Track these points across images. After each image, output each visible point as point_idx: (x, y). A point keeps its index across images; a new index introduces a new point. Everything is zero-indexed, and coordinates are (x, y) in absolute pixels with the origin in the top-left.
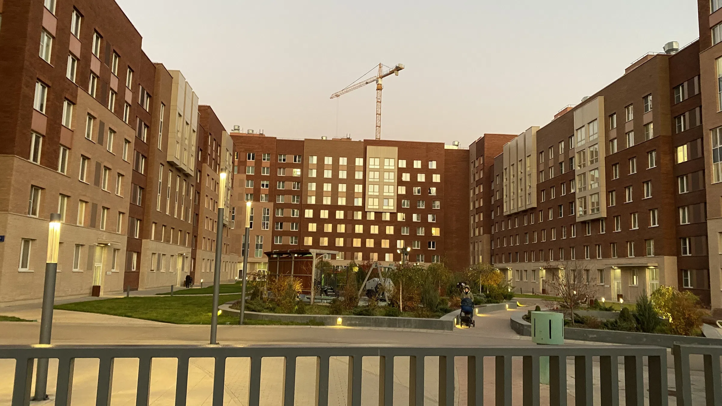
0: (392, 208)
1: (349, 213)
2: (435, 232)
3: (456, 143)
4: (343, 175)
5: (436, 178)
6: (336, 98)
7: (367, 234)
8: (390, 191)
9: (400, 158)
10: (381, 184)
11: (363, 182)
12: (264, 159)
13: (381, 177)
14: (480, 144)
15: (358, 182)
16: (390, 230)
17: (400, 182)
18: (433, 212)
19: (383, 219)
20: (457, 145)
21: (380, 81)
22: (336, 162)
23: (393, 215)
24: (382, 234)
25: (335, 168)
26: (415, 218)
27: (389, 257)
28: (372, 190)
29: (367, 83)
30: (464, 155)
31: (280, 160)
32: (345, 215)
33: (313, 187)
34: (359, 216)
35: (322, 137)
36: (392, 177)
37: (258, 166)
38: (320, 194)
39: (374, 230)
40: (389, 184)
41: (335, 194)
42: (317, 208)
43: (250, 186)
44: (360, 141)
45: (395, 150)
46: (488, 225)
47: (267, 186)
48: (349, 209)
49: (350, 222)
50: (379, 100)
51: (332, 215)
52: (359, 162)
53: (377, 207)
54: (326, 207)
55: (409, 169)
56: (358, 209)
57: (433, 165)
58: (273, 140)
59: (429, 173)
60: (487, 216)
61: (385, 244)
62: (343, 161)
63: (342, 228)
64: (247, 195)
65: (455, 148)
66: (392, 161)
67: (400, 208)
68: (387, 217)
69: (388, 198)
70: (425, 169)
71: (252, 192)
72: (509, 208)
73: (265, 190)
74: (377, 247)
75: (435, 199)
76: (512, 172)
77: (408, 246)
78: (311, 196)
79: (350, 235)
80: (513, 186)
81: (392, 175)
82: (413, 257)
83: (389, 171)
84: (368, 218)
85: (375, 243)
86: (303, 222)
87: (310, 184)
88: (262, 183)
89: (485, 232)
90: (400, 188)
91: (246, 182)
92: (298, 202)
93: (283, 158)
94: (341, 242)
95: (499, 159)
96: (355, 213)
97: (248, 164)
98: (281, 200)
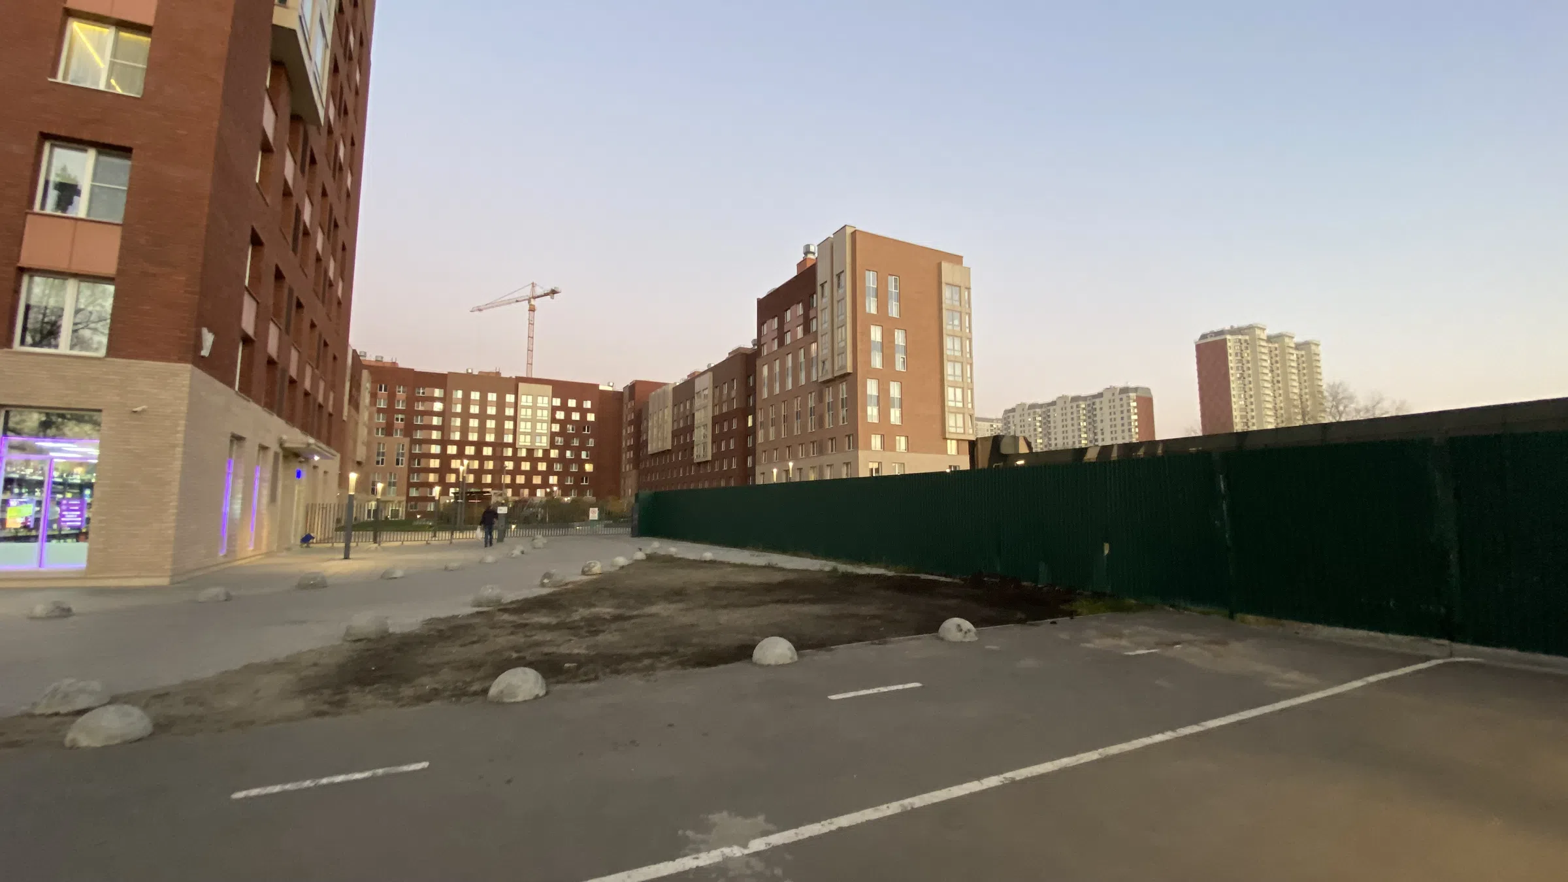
0: (545, 445)
1: (498, 449)
2: (589, 467)
3: (611, 384)
4: (491, 411)
5: (591, 417)
6: (478, 312)
7: (517, 471)
8: (543, 428)
9: (554, 395)
10: (534, 420)
11: (515, 419)
12: (399, 392)
13: (534, 414)
14: (632, 388)
15: (509, 418)
16: (542, 467)
17: (554, 420)
18: (586, 449)
19: (535, 456)
20: (612, 386)
21: (533, 302)
22: (484, 399)
23: (546, 452)
24: (534, 471)
25: (483, 403)
26: (568, 454)
27: (540, 493)
28: (523, 427)
29: (517, 301)
30: (617, 396)
31: (419, 393)
32: (494, 451)
33: (457, 422)
34: (509, 452)
35: (467, 370)
36: (545, 415)
37: (392, 398)
38: (465, 429)
39: (526, 466)
40: (542, 421)
41: (482, 430)
42: (461, 444)
43: (382, 420)
44: (511, 378)
45: (549, 388)
46: (637, 462)
47: (402, 420)
48: (498, 445)
49: (498, 458)
50: (532, 322)
51: (479, 451)
52: (510, 398)
53: (529, 444)
54: (472, 443)
55: (564, 407)
56: (508, 445)
57: (588, 404)
58: (411, 371)
59: (584, 412)
60: (637, 454)
61: (537, 480)
62: (492, 397)
63: (490, 465)
64: (378, 429)
65: (610, 389)
66: (546, 399)
67: (553, 445)
68: (540, 454)
69: (541, 435)
70: (579, 408)
71: (384, 426)
72: (652, 448)
73: (399, 424)
74: (529, 484)
75: (588, 437)
76: (655, 418)
77: (560, 484)
78: (454, 432)
79: (498, 472)
80: (655, 430)
81: (545, 413)
82: (566, 491)
83: (542, 408)
84: (519, 455)
85: (526, 479)
86: (445, 458)
87: (453, 419)
88: (396, 416)
89: (634, 468)
90: (553, 425)
91: (376, 415)
92: (439, 438)
93: (421, 391)
94: (488, 479)
95: (646, 404)
96: (505, 449)
97: (379, 396)
98: (419, 435)
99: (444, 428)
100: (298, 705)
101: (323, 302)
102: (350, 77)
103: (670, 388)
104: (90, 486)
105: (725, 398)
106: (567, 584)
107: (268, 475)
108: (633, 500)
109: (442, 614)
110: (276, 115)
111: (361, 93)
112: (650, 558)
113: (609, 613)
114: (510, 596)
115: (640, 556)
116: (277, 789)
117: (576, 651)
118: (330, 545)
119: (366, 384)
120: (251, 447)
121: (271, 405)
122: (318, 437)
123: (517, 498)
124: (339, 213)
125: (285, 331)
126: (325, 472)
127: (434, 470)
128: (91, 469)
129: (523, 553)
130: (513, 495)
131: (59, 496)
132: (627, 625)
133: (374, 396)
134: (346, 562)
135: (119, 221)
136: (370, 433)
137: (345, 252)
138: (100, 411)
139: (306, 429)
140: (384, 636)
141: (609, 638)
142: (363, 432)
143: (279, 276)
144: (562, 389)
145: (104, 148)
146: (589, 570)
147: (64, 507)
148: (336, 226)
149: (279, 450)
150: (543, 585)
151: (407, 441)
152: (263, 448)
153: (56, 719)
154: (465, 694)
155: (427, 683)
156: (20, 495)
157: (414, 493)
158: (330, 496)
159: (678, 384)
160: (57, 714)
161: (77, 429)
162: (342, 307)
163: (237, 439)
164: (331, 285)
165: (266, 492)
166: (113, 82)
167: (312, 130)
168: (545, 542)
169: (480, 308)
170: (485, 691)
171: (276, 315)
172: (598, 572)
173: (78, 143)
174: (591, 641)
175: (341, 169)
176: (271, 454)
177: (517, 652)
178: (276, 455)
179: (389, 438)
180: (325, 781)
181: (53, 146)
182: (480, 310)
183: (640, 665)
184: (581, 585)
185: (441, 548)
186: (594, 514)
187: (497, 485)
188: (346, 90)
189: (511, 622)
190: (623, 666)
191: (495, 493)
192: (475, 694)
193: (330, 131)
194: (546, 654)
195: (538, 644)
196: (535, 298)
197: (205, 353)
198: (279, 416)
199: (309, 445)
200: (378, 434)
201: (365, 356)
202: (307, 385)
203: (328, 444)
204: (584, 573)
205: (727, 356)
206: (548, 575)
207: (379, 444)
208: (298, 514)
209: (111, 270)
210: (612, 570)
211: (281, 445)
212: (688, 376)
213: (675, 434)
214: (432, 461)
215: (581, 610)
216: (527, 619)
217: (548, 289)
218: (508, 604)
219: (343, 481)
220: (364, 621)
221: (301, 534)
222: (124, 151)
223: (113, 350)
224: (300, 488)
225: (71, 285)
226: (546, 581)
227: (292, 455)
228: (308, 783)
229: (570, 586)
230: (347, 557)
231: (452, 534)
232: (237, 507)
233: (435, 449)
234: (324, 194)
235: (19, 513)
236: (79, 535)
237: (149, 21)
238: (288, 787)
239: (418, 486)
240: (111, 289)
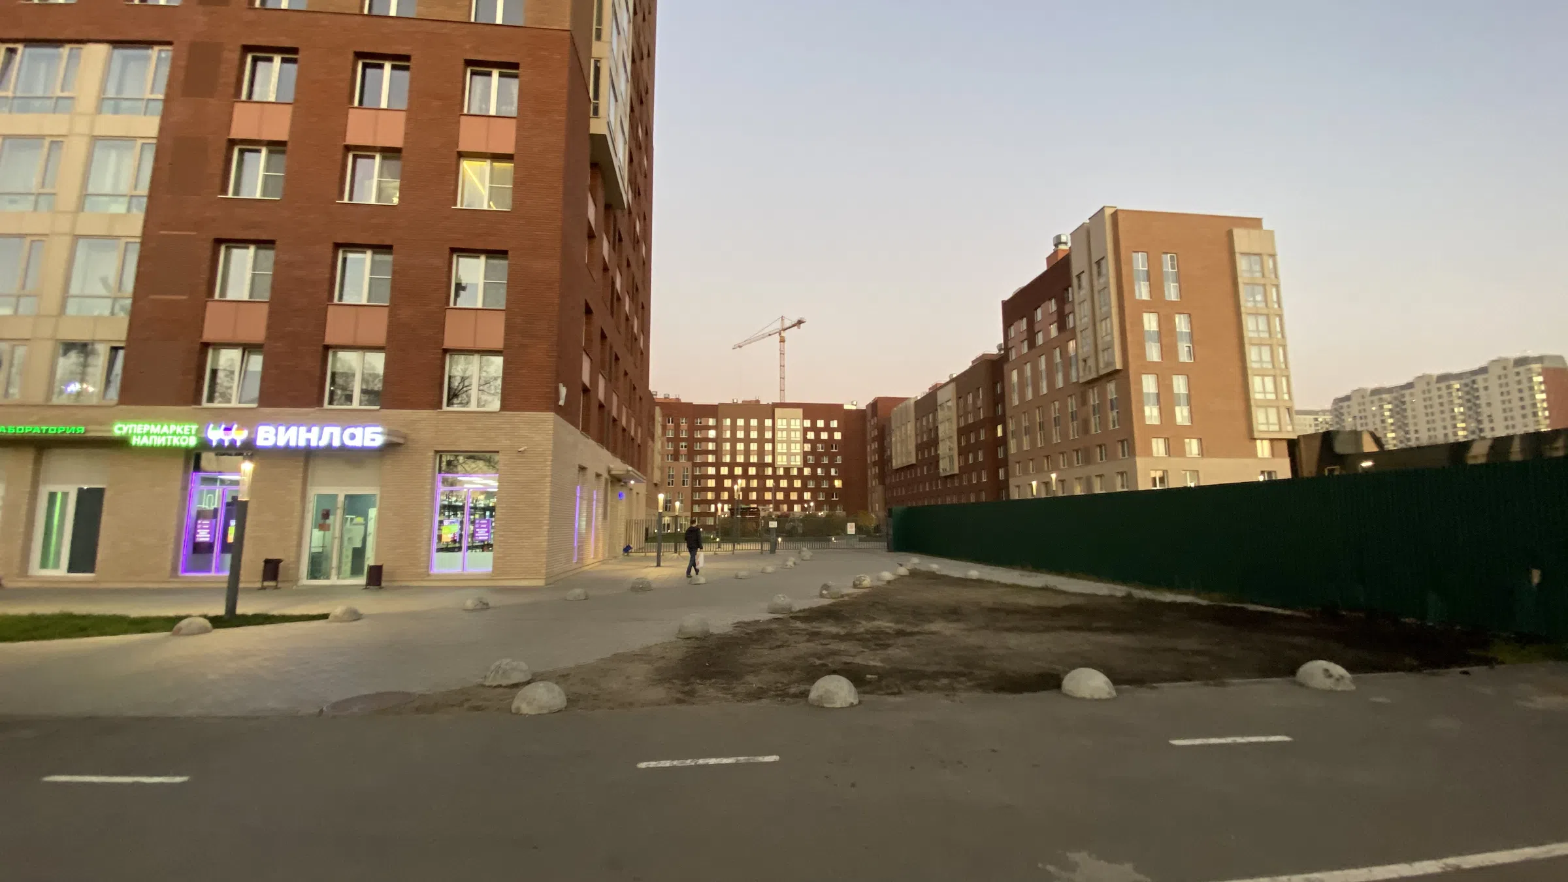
0: (799, 463)
1: (761, 469)
2: (838, 484)
3: (855, 403)
4: (754, 435)
5: (838, 436)
6: (738, 349)
7: (777, 488)
8: (796, 448)
9: (805, 417)
10: (789, 442)
11: (773, 441)
12: (682, 423)
13: (789, 435)
14: (875, 405)
15: (768, 441)
16: (798, 484)
17: (806, 440)
18: (835, 466)
19: (791, 474)
20: (856, 405)
21: (783, 334)
22: (747, 424)
23: (800, 470)
24: (791, 488)
25: (747, 428)
26: (819, 471)
27: (797, 508)
28: (781, 448)
29: (771, 335)
30: (860, 414)
31: (697, 423)
32: (757, 471)
33: (727, 446)
34: (769, 471)
35: (734, 401)
36: (797, 436)
37: (677, 429)
38: (734, 453)
39: (784, 484)
40: (796, 442)
41: (747, 453)
42: (732, 465)
43: (670, 448)
44: (768, 404)
45: (800, 411)
46: (882, 477)
47: (685, 447)
48: (761, 465)
49: (761, 477)
50: (783, 353)
51: (745, 471)
52: (768, 423)
53: (786, 463)
54: (739, 465)
55: (814, 428)
56: (768, 465)
57: (834, 424)
58: (690, 405)
59: (831, 431)
60: (882, 470)
61: (794, 496)
62: (754, 422)
63: (754, 483)
64: (668, 455)
65: (854, 408)
66: (798, 422)
67: (806, 464)
68: (795, 472)
69: (795, 454)
70: (827, 428)
71: (672, 452)
72: (897, 463)
73: (683, 450)
74: (787, 499)
75: (835, 455)
76: (898, 434)
77: (814, 498)
78: (725, 455)
79: (762, 489)
80: (899, 445)
81: (798, 434)
82: (819, 507)
83: (795, 430)
84: (778, 474)
85: (785, 496)
86: (719, 478)
87: (724, 444)
88: (681, 444)
89: (880, 483)
90: (805, 445)
91: (666, 443)
92: (714, 461)
93: (699, 421)
94: (753, 496)
95: (889, 420)
96: (766, 469)
97: (668, 428)
98: (699, 459)
99: (717, 452)
100: (660, 692)
101: (632, 355)
102: (640, 164)
103: (912, 402)
104: (492, 509)
105: (970, 408)
106: (842, 596)
107: (601, 497)
108: (882, 514)
109: (748, 618)
110: (596, 206)
111: (648, 175)
112: (914, 573)
113: (890, 628)
114: (799, 605)
115: (903, 571)
116: (668, 763)
117: (872, 663)
118: (643, 554)
119: (659, 418)
120: (590, 474)
121: (601, 441)
122: (632, 465)
123: (778, 513)
124: (638, 281)
125: (609, 380)
126: (638, 493)
127: (711, 489)
128: (489, 495)
129: (795, 563)
130: (774, 510)
131: (472, 517)
132: (910, 640)
133: (664, 427)
134: (658, 569)
135: (504, 308)
136: (662, 459)
137: (643, 309)
138: (498, 452)
139: (625, 458)
140: (706, 636)
142: (658, 459)
143: (603, 336)
144: (811, 411)
145: (491, 254)
146: (860, 584)
147: (477, 526)
148: (637, 289)
149: (608, 477)
150: (822, 596)
151: (689, 464)
152: (598, 476)
153: (502, 690)
154: (788, 695)
155: (754, 682)
156: (449, 516)
157: (697, 509)
158: (641, 513)
159: (919, 398)
160: (502, 686)
161: (473, 465)
162: (643, 357)
163: (582, 469)
164: (636, 339)
165: (601, 510)
166: (491, 203)
167: (619, 213)
168: (811, 554)
169: (741, 345)
170: (805, 694)
171: (603, 367)
172: (868, 586)
173: (473, 252)
174: (882, 654)
175: (638, 242)
176: (603, 479)
177: (819, 658)
178: (606, 480)
179: (677, 463)
180: (702, 761)
181: (458, 256)
182: (740, 347)
183: (938, 684)
184: (856, 598)
185: (725, 558)
186: (851, 528)
187: (761, 501)
188: (639, 176)
189: (804, 630)
190: (922, 683)
191: (763, 509)
192: (795, 696)
193: (630, 213)
194: (846, 663)
195: (834, 653)
196: (784, 330)
197: (561, 403)
198: (607, 449)
199: (628, 471)
200: (668, 460)
201: (656, 395)
202: (624, 422)
203: (639, 470)
204: (855, 586)
205: (970, 364)
206: (826, 587)
207: (670, 467)
208: (621, 528)
209: (499, 345)
210: (880, 584)
211: (609, 471)
212: (930, 389)
213: (920, 448)
214: (709, 481)
215: (864, 623)
216: (820, 628)
217: (795, 320)
218: (797, 612)
219: (652, 501)
220: (694, 620)
221: (622, 546)
222: (502, 254)
223: (504, 407)
224: (622, 507)
225: (476, 359)
226: (824, 592)
227: (617, 480)
228: (689, 762)
229: (846, 598)
230: (658, 565)
231: (734, 546)
232: (584, 524)
233: (711, 471)
234: (629, 265)
235: (450, 530)
236: (485, 547)
237: (510, 150)
238: (677, 763)
239: (699, 503)
240: (498, 361)
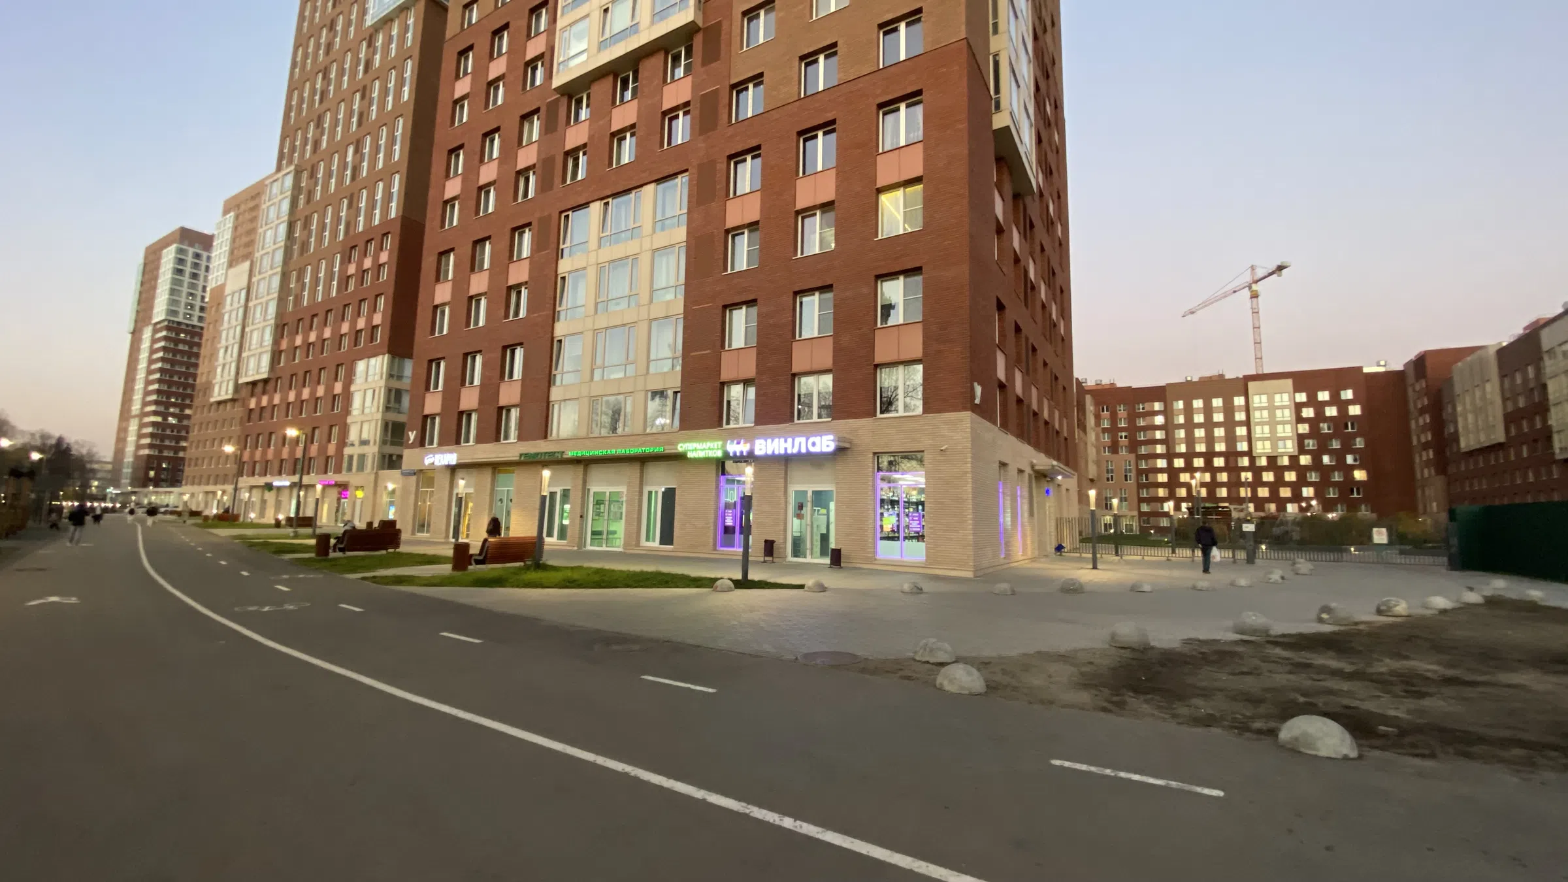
0: (1292, 450)
1: (1232, 459)
3: (1382, 363)
4: (1218, 417)
5: (1355, 410)
6: (1191, 316)
7: (1258, 482)
8: (1285, 430)
10: (1273, 423)
11: (1247, 423)
12: (1120, 410)
13: (1272, 415)
14: (1420, 363)
15: (1241, 424)
16: (1291, 476)
17: (1300, 419)
18: (1353, 452)
19: (1280, 464)
20: (1385, 366)
21: (1254, 287)
22: (1208, 405)
23: (1294, 459)
24: (1280, 482)
25: (1208, 411)
26: (1326, 459)
27: (1291, 508)
28: (1258, 431)
29: (1235, 292)
30: (1394, 378)
31: (1139, 409)
32: (1227, 462)
33: (1181, 434)
34: (1245, 462)
35: (1186, 378)
36: (1288, 414)
37: (1114, 418)
38: (1190, 440)
39: (1268, 477)
40: (1284, 423)
41: (1210, 440)
42: (1189, 457)
43: (1106, 439)
44: (1237, 378)
45: (1289, 382)
46: (1441, 465)
47: (1126, 437)
48: (1231, 455)
49: (1232, 468)
50: (1256, 311)
51: (1209, 463)
52: (1239, 401)
53: (1270, 451)
54: (1200, 455)
56: (1243, 454)
58: (1129, 389)
59: (1343, 405)
60: (1440, 454)
61: (1285, 493)
62: (1217, 402)
63: (1223, 477)
64: (1104, 448)
65: (1382, 369)
66: (1286, 397)
67: (1302, 450)
68: (1286, 461)
69: (1284, 439)
70: (1336, 401)
71: (1110, 445)
72: (1467, 442)
73: (1124, 441)
74: (1274, 497)
75: (1353, 436)
76: (1468, 400)
77: (1318, 495)
78: (1179, 444)
79: (1234, 484)
80: (1470, 417)
81: (1287, 412)
82: (1328, 505)
83: (1282, 408)
84: (1258, 464)
85: (1271, 492)
86: (1173, 472)
87: (1176, 431)
88: (1120, 434)
89: (1438, 473)
90: (1300, 426)
91: (1101, 434)
92: (1165, 452)
93: (1141, 407)
94: (1223, 492)
95: (1449, 381)
96: (1239, 459)
97: (1102, 417)
98: (1143, 450)
99: (1168, 441)
100: (1084, 697)
101: (1051, 343)
102: (1050, 140)
103: (1492, 352)
104: (922, 503)
106: (1356, 624)
107: (1026, 494)
108: (1444, 517)
109: (1203, 635)
110: (1003, 200)
112: (1492, 602)
113: (1435, 672)
114: (1279, 628)
115: (1473, 598)
116: (1084, 767)
117: (1392, 713)
118: (1078, 555)
119: (1090, 407)
120: (1012, 470)
121: (1022, 434)
122: (1058, 459)
123: (1262, 514)
124: (1055, 264)
125: (1026, 373)
126: (1067, 490)
127: (1162, 485)
128: (921, 491)
129: (1283, 578)
130: (1256, 510)
131: (907, 510)
132: (1469, 692)
133: (1098, 417)
134: (1095, 571)
135: (921, 320)
136: (1098, 452)
137: (1062, 294)
138: (923, 451)
139: (1048, 453)
140: (1146, 649)
141: (1438, 705)
142: (1092, 452)
143: (1018, 329)
144: (1305, 381)
145: (908, 272)
146: (1390, 611)
147: (911, 518)
148: (1054, 273)
149: (1031, 472)
150: (1321, 620)
151: (1132, 457)
152: (1021, 471)
153: (928, 666)
154: (1248, 729)
155: (1203, 707)
156: (888, 509)
157: (1145, 508)
158: (1073, 511)
159: (1504, 344)
160: (928, 662)
161: (908, 465)
162: (1064, 344)
163: (1003, 465)
164: (1055, 325)
165: (1026, 507)
166: (906, 225)
167: (1028, 199)
168: (1312, 567)
169: (1194, 310)
170: (1273, 733)
171: (1018, 361)
172: (1404, 613)
173: (892, 275)
174: (1411, 703)
175: (1052, 223)
176: (1026, 475)
177: (1303, 695)
178: (1030, 476)
179: (1115, 456)
180: (1123, 774)
181: (882, 281)
182: (1192, 313)
184: (1380, 627)
185: (1180, 565)
186: (1380, 536)
187: (1234, 498)
188: (1049, 154)
189: (1287, 659)
190: (1475, 749)
191: (1235, 509)
192: (1259, 732)
193: (1041, 196)
194: (1347, 707)
195: (1330, 692)
196: (1256, 282)
197: (977, 401)
198: (1029, 444)
199: (1053, 466)
200: (1105, 452)
201: (1086, 382)
202: (1046, 415)
203: (1067, 464)
204: (1379, 612)
206: (1326, 609)
207: (1107, 461)
208: (1051, 526)
209: (918, 353)
210: (1428, 612)
211: (1033, 467)
212: (1525, 329)
213: (1511, 419)
214: (1160, 475)
215: (1388, 661)
216: (1311, 659)
217: (1273, 267)
218: (1276, 636)
219: (1083, 499)
220: (1128, 630)
221: (1054, 544)
222: (916, 271)
223: (927, 409)
224: (1050, 503)
225: (901, 368)
226: (1325, 616)
227: (1041, 476)
228: (1108, 772)
229: (1361, 627)
230: (1095, 567)
231: (1193, 551)
232: (1008, 519)
233: (1161, 463)
234: (1043, 250)
235: (889, 522)
236: (919, 537)
237: (919, 173)
238: (1093, 769)
239: (1148, 501)
240: (920, 367)
